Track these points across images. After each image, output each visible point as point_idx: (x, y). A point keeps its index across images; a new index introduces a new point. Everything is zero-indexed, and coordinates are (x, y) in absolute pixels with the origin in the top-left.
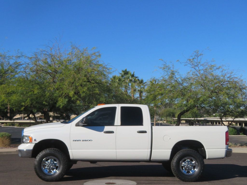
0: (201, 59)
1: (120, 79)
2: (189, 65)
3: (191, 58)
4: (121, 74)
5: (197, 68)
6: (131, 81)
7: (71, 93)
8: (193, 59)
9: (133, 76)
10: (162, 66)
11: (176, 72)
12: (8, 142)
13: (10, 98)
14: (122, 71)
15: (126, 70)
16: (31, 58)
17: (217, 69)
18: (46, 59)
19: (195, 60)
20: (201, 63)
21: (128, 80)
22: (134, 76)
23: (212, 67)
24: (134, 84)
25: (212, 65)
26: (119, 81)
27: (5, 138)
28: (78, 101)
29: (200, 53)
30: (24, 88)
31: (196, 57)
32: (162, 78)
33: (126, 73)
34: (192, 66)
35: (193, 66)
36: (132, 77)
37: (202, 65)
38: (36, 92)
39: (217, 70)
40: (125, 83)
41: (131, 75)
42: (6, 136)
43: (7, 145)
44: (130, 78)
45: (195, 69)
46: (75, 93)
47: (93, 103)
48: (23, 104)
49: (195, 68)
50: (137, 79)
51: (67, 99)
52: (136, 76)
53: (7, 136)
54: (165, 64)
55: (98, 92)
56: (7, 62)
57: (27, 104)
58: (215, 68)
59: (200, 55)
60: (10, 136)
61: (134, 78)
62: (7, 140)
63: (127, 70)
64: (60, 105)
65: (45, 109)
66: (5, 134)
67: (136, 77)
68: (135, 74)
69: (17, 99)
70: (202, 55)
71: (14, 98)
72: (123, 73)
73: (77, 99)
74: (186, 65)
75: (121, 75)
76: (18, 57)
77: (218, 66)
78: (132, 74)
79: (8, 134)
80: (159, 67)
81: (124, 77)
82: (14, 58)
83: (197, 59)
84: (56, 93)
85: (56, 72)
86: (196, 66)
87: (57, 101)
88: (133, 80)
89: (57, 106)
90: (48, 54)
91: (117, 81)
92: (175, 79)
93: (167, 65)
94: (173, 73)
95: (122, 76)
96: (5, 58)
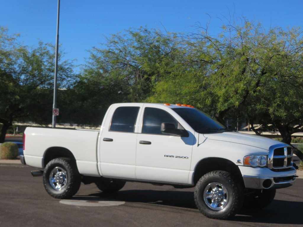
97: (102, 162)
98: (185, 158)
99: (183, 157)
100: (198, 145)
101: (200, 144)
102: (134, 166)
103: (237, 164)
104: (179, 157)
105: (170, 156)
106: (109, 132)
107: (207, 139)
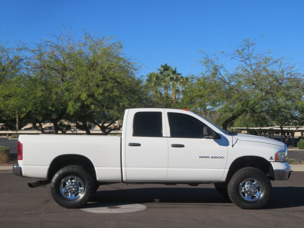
0: (253, 50)
1: (158, 76)
2: (238, 58)
3: (240, 49)
4: (159, 70)
5: (248, 62)
6: (172, 79)
7: (84, 96)
8: (243, 50)
9: (174, 72)
10: (203, 60)
11: (221, 67)
12: (6, 158)
13: (7, 102)
14: (162, 66)
15: (166, 65)
16: (33, 51)
17: (275, 62)
18: (53, 52)
19: (245, 51)
20: (253, 55)
21: (169, 77)
22: (176, 72)
23: (267, 60)
24: (175, 83)
25: (268, 57)
26: (156, 79)
27: (2, 152)
28: (93, 106)
29: (251, 42)
30: (23, 90)
31: (247, 48)
32: (201, 76)
33: (166, 68)
34: (241, 59)
35: (243, 59)
36: (173, 74)
37: (255, 58)
38: (39, 94)
39: (275, 64)
40: (164, 82)
41: (172, 71)
42: (3, 150)
43: (4, 161)
44: (172, 76)
45: (246, 63)
46: (89, 96)
47: (113, 108)
48: (24, 109)
49: (246, 61)
50: (179, 76)
51: (80, 103)
52: (179, 72)
53: (5, 150)
54: (206, 56)
55: (117, 94)
56: (6, 57)
57: (29, 110)
58: (271, 61)
59: (253, 44)
60: (8, 151)
61: (175, 76)
62: (5, 155)
63: (168, 65)
64: (71, 111)
65: (53, 117)
66: (2, 148)
67: (179, 74)
68: (177, 69)
69: (15, 104)
70: (255, 44)
71: (12, 102)
72: (162, 69)
73: (91, 104)
74: (233, 58)
75: (159, 72)
76: (20, 49)
77: (275, 59)
78: (174, 69)
79: (6, 148)
80: (198, 61)
81: (163, 75)
82: (15, 51)
83: (248, 49)
84: (65, 96)
85: (65, 69)
86: (247, 59)
87: (67, 106)
88: (175, 78)
89: (67, 112)
90: (54, 45)
91: (154, 79)
92: (220, 76)
93: (209, 58)
94: (216, 69)
95: (161, 73)
96: (3, 51)
97: (128, 167)
98: (221, 158)
99: (219, 157)
100: (233, 146)
101: (234, 145)
102: (167, 169)
103: (269, 160)
104: (215, 157)
105: (206, 157)
106: (133, 137)
107: (238, 140)
